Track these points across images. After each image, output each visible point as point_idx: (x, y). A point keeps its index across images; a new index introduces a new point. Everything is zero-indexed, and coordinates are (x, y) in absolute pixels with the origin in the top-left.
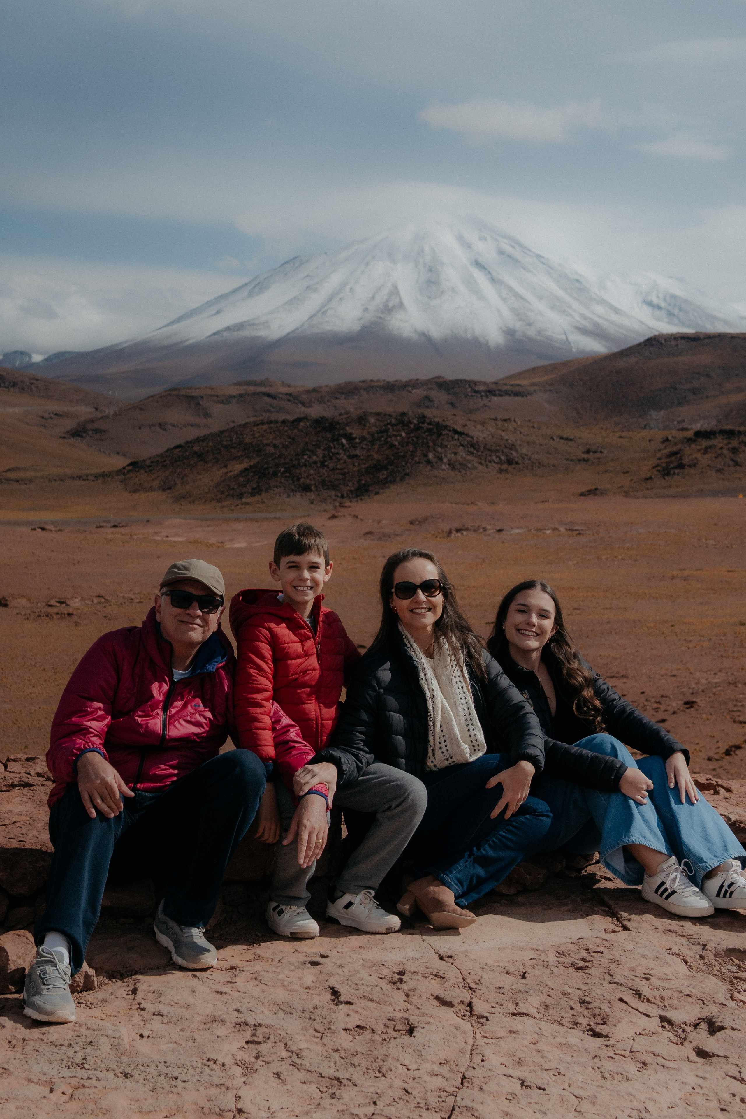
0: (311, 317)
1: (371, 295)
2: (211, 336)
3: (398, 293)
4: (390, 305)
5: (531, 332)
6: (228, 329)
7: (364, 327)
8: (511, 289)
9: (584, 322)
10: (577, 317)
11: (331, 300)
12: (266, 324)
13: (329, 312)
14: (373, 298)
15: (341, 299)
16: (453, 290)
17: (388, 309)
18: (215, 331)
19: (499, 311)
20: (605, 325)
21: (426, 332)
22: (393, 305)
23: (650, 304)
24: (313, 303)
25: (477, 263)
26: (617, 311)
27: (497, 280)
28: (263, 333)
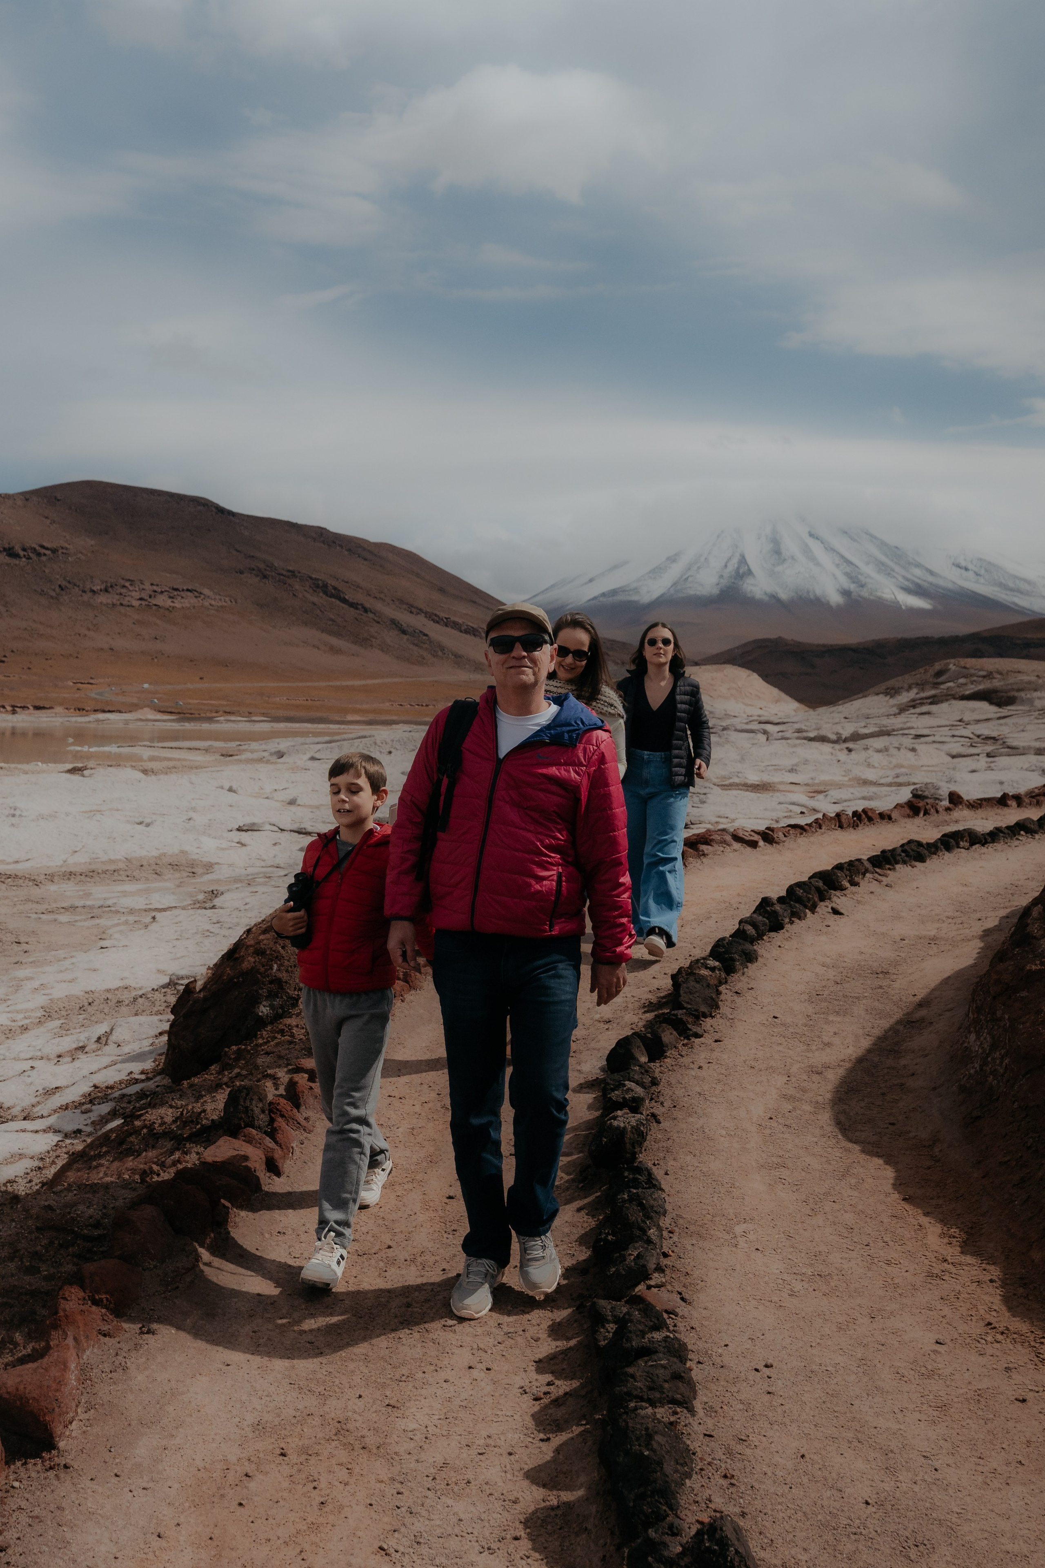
0: (675, 584)
1: (723, 564)
2: (589, 600)
3: (746, 564)
4: (741, 571)
5: (865, 593)
6: (603, 595)
7: (722, 591)
8: (841, 556)
9: (907, 583)
10: (900, 579)
11: (689, 569)
12: (636, 590)
13: (690, 579)
14: (726, 566)
15: (699, 568)
16: (793, 558)
17: (739, 575)
18: (591, 597)
19: (834, 575)
20: (925, 585)
21: (773, 593)
22: (743, 572)
23: (958, 566)
24: (674, 572)
25: (811, 535)
26: (931, 573)
27: (830, 549)
28: (635, 598)
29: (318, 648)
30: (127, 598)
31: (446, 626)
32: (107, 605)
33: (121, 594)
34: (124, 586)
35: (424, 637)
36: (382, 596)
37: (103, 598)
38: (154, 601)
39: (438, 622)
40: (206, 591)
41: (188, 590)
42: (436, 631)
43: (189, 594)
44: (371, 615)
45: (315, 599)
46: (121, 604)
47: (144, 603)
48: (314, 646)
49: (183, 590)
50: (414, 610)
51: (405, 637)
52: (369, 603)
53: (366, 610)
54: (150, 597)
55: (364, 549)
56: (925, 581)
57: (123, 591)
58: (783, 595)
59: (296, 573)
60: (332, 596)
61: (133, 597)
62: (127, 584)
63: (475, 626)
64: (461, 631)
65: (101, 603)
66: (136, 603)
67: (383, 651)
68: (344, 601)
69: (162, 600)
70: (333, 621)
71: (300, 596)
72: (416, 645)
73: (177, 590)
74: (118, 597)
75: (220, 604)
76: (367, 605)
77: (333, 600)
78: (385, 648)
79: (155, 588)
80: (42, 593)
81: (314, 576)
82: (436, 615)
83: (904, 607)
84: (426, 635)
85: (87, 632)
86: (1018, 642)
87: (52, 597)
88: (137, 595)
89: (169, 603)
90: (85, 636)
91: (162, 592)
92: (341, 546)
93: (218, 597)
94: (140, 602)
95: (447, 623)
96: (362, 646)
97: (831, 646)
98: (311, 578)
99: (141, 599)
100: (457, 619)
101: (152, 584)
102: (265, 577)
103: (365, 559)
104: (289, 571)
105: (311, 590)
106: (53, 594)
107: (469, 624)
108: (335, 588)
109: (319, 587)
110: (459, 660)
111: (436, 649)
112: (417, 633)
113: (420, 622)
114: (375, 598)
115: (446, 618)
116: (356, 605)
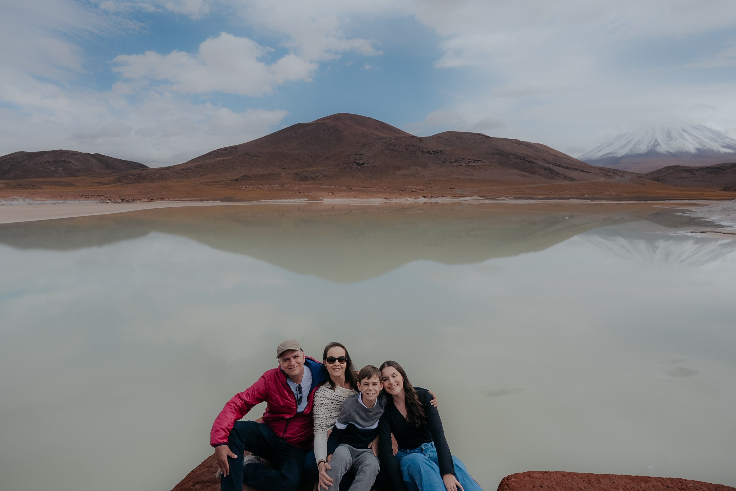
3: (657, 141)
8: (696, 137)
9: (723, 144)
10: (720, 143)
17: (655, 146)
21: (669, 151)
27: (689, 134)
29: (519, 176)
30: (462, 164)
31: (560, 167)
32: (456, 166)
33: (460, 163)
34: (461, 160)
35: (553, 171)
36: (538, 159)
37: (455, 164)
38: (469, 164)
39: (557, 166)
40: (484, 160)
41: (479, 160)
42: (556, 168)
43: (479, 161)
44: (535, 165)
45: (517, 161)
46: (460, 166)
47: (466, 165)
48: (518, 175)
49: (477, 160)
50: (549, 162)
51: (547, 171)
52: (534, 161)
53: (533, 163)
54: (468, 163)
55: (531, 145)
56: (731, 143)
57: (461, 162)
59: (511, 153)
60: (523, 160)
61: (463, 163)
62: (462, 160)
63: (569, 166)
64: (564, 168)
65: (455, 165)
66: (464, 165)
67: (540, 175)
68: (526, 161)
69: (471, 164)
70: (523, 167)
71: (512, 160)
72: (551, 173)
73: (476, 160)
74: (459, 163)
75: (488, 164)
76: (533, 162)
77: (523, 161)
78: (540, 174)
79: (469, 160)
80: (438, 163)
81: (516, 154)
82: (556, 163)
83: (722, 153)
84: (554, 170)
85: (451, 174)
87: (441, 165)
88: (464, 163)
89: (474, 164)
90: (451, 175)
91: (471, 161)
92: (524, 145)
93: (487, 162)
94: (465, 165)
95: (559, 166)
96: (533, 174)
97: (701, 167)
98: (515, 154)
99: (466, 164)
100: (563, 165)
101: (469, 159)
102: (501, 155)
103: (532, 148)
104: (509, 153)
105: (516, 158)
106: (441, 163)
107: (567, 166)
108: (523, 157)
109: (518, 157)
110: (565, 177)
111: (557, 174)
112: (550, 170)
113: (551, 166)
114: (536, 159)
115: (559, 165)
116: (530, 162)
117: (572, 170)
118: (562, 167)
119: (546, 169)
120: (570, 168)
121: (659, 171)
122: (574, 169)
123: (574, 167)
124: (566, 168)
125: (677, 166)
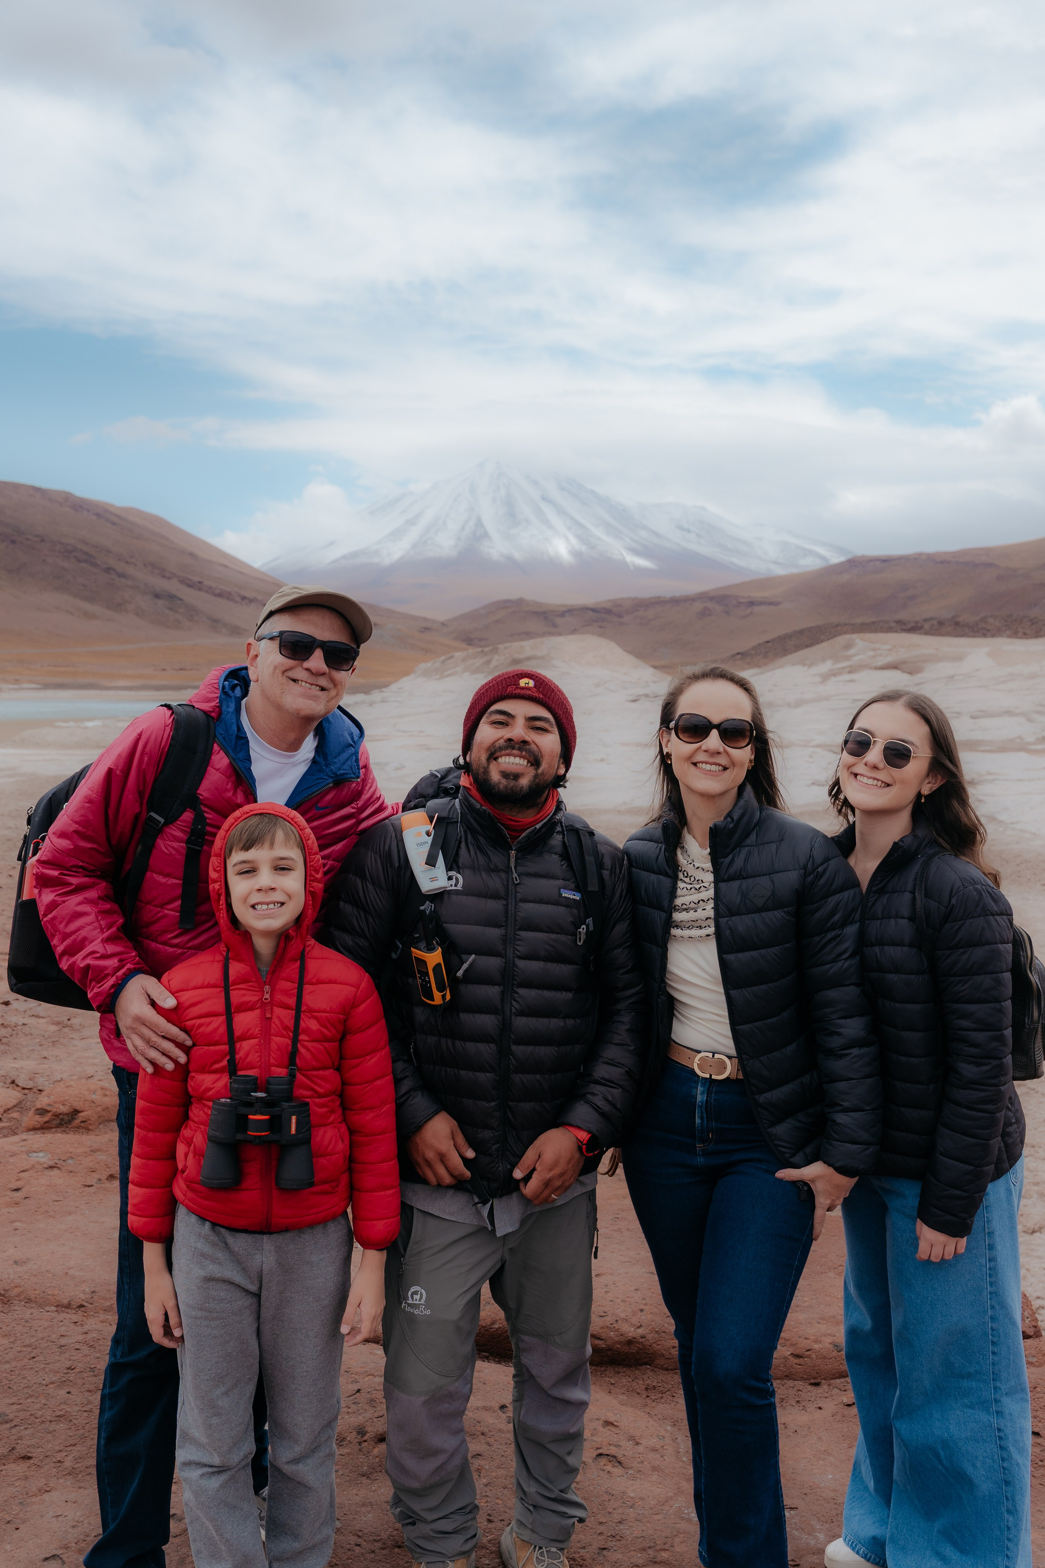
0: (415, 547)
1: (461, 527)
2: (331, 563)
4: (478, 533)
5: (596, 555)
6: (344, 557)
7: (460, 553)
8: (573, 519)
9: (635, 544)
10: (629, 541)
11: (428, 532)
12: (377, 553)
13: (429, 542)
14: (463, 529)
15: (437, 531)
16: (527, 520)
17: (476, 537)
18: (333, 559)
19: (567, 538)
20: (652, 546)
21: (509, 555)
22: (480, 534)
23: (681, 528)
24: (414, 534)
25: (544, 498)
26: (657, 535)
27: (561, 512)
28: (376, 560)
29: (72, 614)
31: (200, 589)
35: (179, 602)
36: (134, 560)
39: (190, 586)
42: (189, 595)
44: (123, 580)
45: (67, 564)
48: (68, 611)
50: (167, 574)
51: (160, 602)
52: (121, 567)
53: (119, 575)
55: (112, 514)
56: (651, 543)
58: (518, 556)
59: (45, 538)
60: (85, 561)
63: (228, 589)
64: (215, 595)
67: (137, 615)
68: (95, 565)
70: (84, 586)
71: (50, 560)
72: (171, 609)
76: (120, 570)
77: (86, 564)
78: (139, 613)
81: (63, 541)
82: (189, 579)
83: (632, 568)
84: (181, 600)
86: (743, 600)
92: (88, 511)
95: (199, 586)
96: (116, 611)
97: (572, 606)
100: (210, 583)
102: (13, 542)
104: (37, 536)
105: (61, 555)
107: (223, 588)
108: (86, 554)
109: (68, 552)
110: (215, 624)
111: (192, 613)
112: (171, 597)
113: (173, 586)
114: (127, 562)
115: (200, 583)
116: (108, 570)
117: (236, 602)
118: (206, 592)
119: (157, 596)
120: (230, 594)
121: (473, 616)
122: (244, 598)
123: (243, 593)
124: (220, 595)
125: (520, 602)
